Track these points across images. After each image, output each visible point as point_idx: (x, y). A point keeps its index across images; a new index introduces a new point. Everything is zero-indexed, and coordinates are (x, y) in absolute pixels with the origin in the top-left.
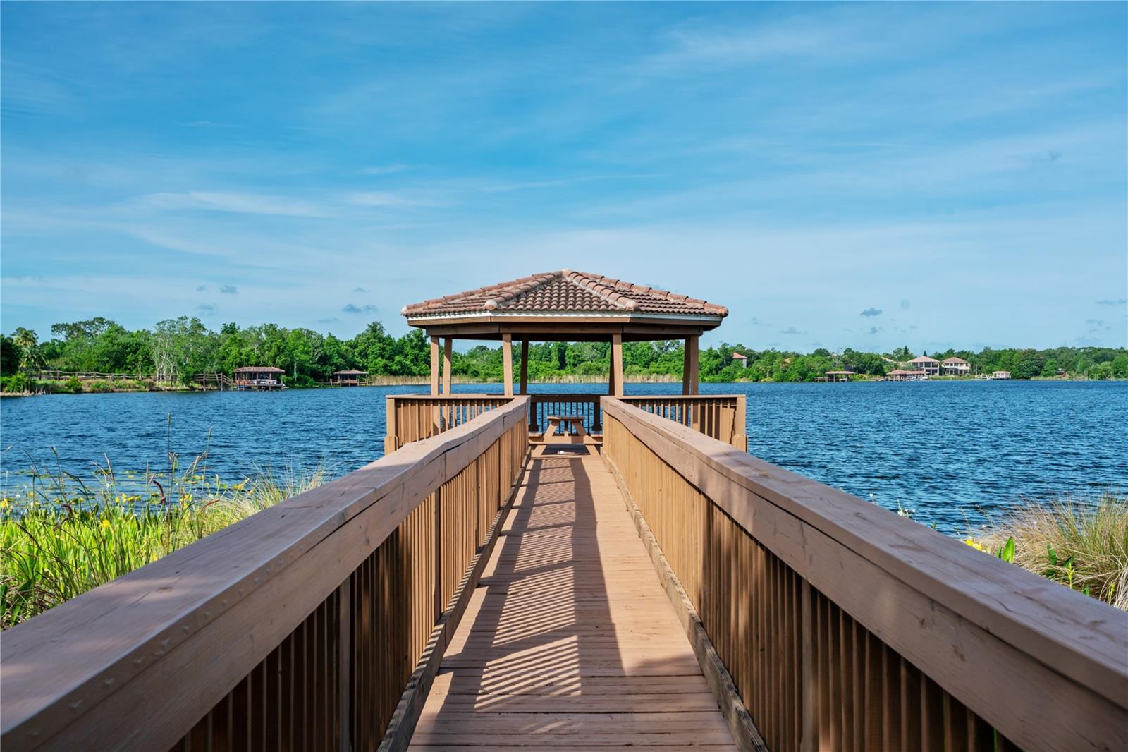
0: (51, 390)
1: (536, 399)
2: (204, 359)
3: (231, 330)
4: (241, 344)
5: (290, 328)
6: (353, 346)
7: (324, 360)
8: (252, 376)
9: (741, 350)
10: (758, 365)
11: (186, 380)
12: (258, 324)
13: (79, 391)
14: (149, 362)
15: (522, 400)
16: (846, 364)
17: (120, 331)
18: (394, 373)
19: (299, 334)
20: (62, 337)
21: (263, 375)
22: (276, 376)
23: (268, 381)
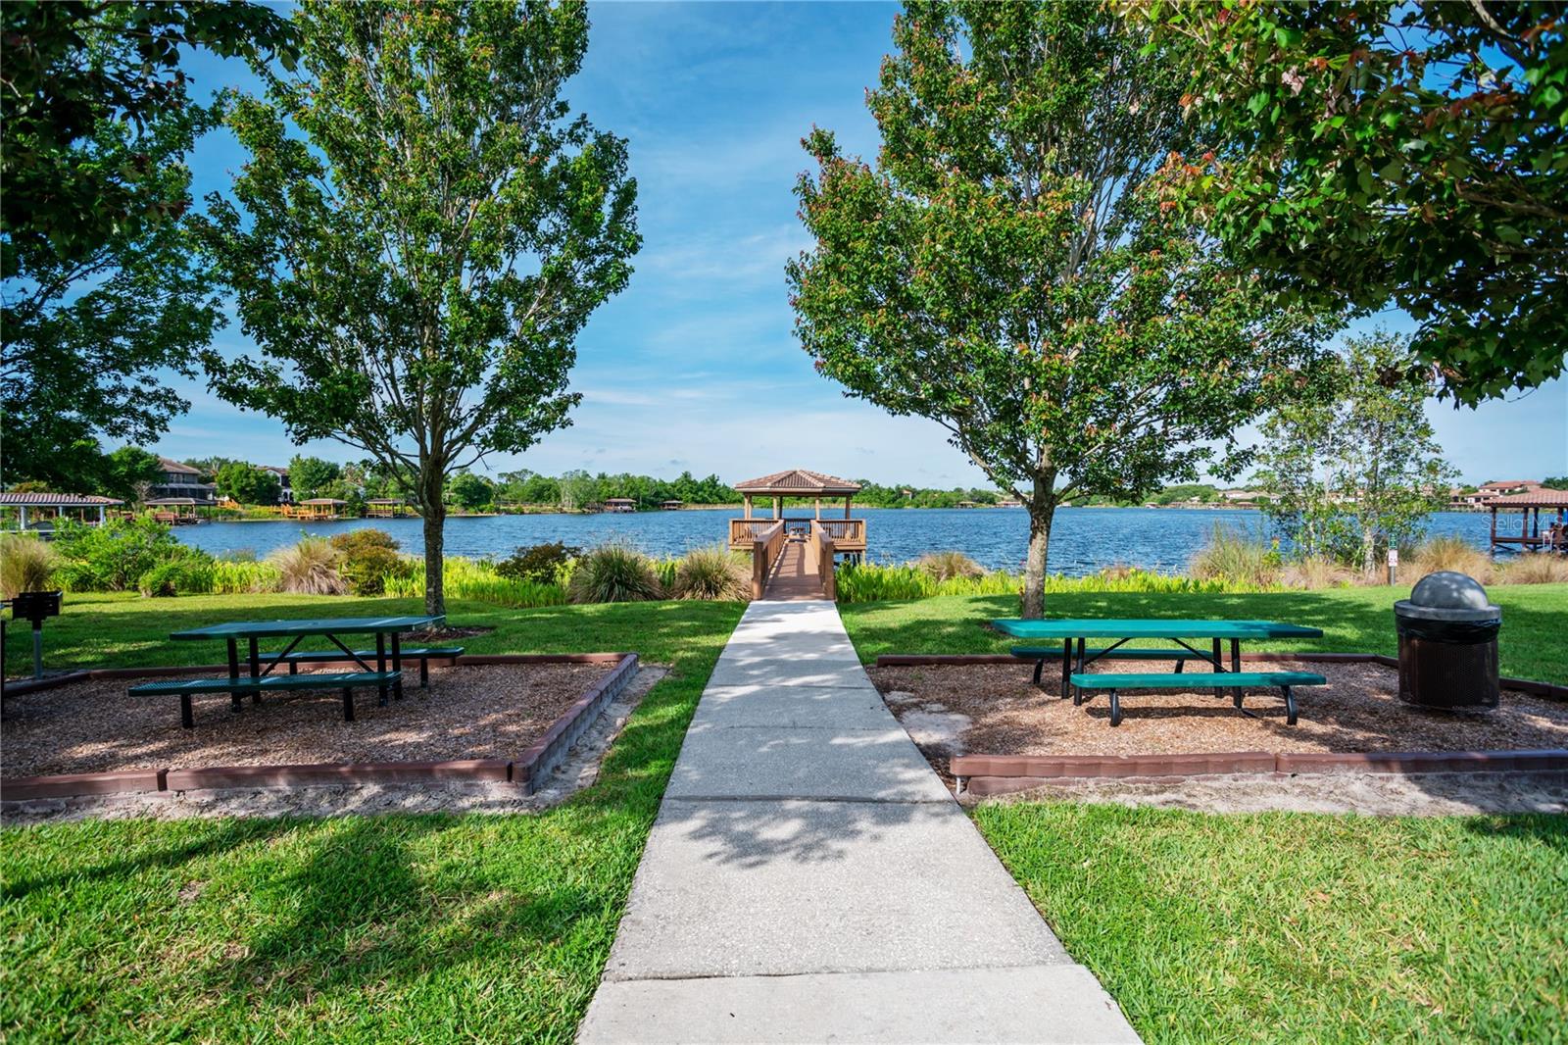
0: (508, 512)
1: (786, 520)
2: (590, 494)
3: (602, 477)
4: (609, 485)
5: (637, 476)
6: (674, 486)
7: (657, 494)
8: (617, 504)
9: (909, 488)
10: (918, 498)
11: (580, 507)
12: (618, 474)
13: (522, 513)
14: (558, 496)
15: (781, 522)
16: (972, 498)
17: (539, 477)
18: (698, 502)
19: (642, 479)
20: (504, 481)
21: (623, 504)
22: (630, 504)
23: (626, 507)
